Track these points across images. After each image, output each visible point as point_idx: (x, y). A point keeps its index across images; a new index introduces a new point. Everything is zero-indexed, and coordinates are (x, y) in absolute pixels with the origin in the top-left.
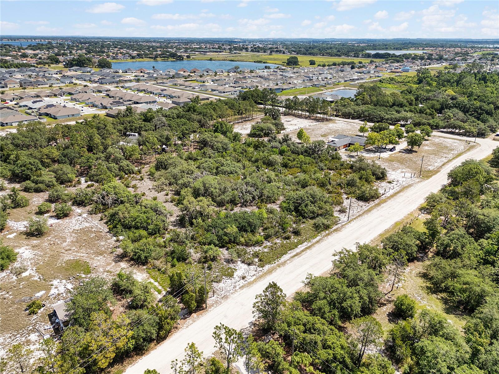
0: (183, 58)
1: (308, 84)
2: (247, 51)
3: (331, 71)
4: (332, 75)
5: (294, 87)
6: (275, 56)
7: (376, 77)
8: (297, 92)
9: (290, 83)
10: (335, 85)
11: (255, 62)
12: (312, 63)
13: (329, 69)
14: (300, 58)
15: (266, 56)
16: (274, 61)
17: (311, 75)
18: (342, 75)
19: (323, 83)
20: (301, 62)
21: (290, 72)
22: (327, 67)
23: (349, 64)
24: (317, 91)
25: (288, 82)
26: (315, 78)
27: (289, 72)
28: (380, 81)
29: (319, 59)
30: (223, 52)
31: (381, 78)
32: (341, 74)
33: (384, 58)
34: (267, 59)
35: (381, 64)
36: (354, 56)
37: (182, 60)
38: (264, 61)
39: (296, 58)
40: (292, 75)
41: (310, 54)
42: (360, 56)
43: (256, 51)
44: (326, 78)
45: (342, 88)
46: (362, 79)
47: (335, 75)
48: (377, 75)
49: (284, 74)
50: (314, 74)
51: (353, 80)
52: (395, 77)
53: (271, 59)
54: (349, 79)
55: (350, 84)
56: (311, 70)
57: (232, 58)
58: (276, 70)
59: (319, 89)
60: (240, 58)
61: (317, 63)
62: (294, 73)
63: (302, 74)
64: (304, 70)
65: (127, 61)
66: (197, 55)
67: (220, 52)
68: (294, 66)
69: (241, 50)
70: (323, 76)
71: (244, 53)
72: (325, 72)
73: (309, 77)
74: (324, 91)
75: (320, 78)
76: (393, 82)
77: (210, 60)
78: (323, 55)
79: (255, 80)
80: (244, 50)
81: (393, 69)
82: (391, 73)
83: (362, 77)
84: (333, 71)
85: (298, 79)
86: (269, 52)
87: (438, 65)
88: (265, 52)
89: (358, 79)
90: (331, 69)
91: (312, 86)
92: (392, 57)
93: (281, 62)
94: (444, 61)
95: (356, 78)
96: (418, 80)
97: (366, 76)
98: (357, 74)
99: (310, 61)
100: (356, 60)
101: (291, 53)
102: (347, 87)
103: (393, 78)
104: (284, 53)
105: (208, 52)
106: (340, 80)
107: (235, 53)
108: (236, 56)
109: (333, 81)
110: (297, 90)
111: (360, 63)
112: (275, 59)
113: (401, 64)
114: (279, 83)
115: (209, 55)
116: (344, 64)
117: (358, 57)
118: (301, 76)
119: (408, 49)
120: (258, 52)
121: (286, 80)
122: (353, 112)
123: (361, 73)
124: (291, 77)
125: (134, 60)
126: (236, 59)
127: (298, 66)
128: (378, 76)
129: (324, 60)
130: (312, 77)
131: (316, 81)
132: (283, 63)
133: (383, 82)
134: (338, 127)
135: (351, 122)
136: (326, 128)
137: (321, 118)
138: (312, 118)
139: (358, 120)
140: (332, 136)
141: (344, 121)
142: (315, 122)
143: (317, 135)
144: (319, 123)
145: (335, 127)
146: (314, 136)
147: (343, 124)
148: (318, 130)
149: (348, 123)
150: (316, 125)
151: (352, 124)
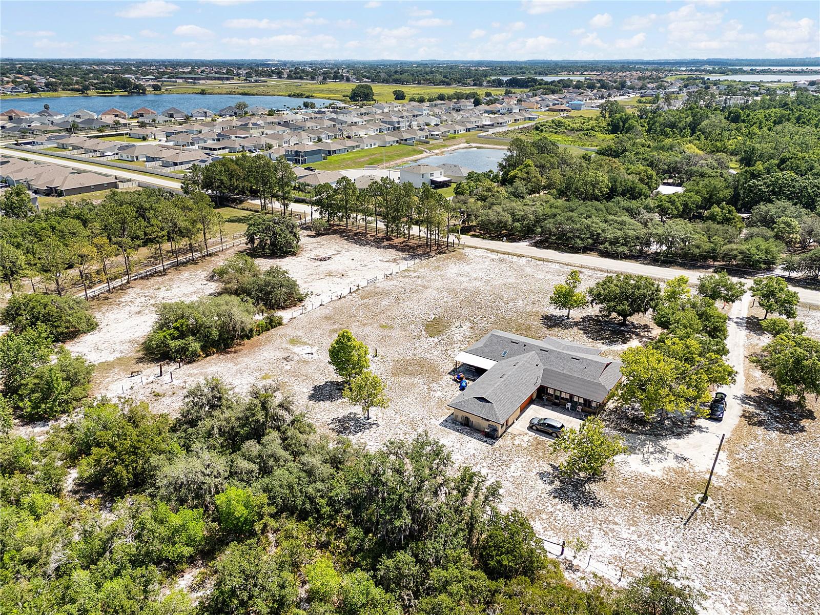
0: (144, 90)
1: (390, 139)
2: (280, 77)
3: (436, 110)
4: (439, 118)
5: (358, 146)
6: (331, 85)
7: (525, 119)
8: (362, 157)
9: (349, 137)
10: (447, 139)
11: (289, 96)
12: (399, 96)
13: (431, 106)
14: (377, 88)
15: (315, 86)
16: (328, 93)
17: (395, 119)
18: (459, 117)
19: (421, 135)
20: (379, 95)
21: (354, 113)
22: (427, 104)
23: (468, 97)
24: (408, 154)
25: (345, 134)
26: (404, 125)
27: (352, 114)
28: (537, 128)
29: (410, 90)
30: (233, 79)
31: (536, 121)
32: (457, 116)
33: (527, 87)
34: (314, 91)
35: (525, 97)
36: (475, 85)
37: (144, 93)
38: (307, 94)
39: (370, 88)
40: (355, 120)
41: (397, 81)
42: (485, 83)
43: (296, 78)
44: (428, 125)
45: (462, 145)
46: (500, 124)
47: (445, 118)
48: (527, 116)
49: (341, 117)
50: (402, 117)
51: (483, 127)
52: (563, 120)
53: (322, 91)
54: (474, 126)
55: (479, 137)
56: (396, 109)
57: (246, 90)
58: (323, 110)
59: (414, 150)
60: (262, 89)
61: (408, 97)
62: (362, 114)
63: (377, 117)
64: (382, 108)
65: (17, 97)
66: (180, 84)
67: (228, 79)
68: (365, 102)
69: (270, 76)
70: (421, 120)
71: (273, 81)
72: (425, 113)
73: (390, 123)
74: (425, 155)
75: (414, 124)
76: (563, 129)
77: (200, 93)
78: (419, 83)
79: (269, 132)
80: (275, 76)
81: (551, 104)
82: (551, 113)
83: (500, 121)
84: (440, 111)
85: (367, 128)
86: (321, 78)
87: (624, 97)
88: (313, 78)
89: (492, 125)
90: (436, 105)
91: (397, 142)
92: (540, 84)
93: (339, 96)
94: (630, 91)
95: (488, 123)
96: (609, 125)
97: (506, 118)
98: (487, 115)
99: (395, 93)
100: (481, 91)
101: (361, 80)
102: (474, 142)
103: (560, 122)
104: (348, 80)
105: (203, 79)
106: (457, 127)
107: (256, 81)
108: (255, 86)
109: (443, 129)
110: (362, 154)
111: (488, 95)
112: (330, 91)
113: (562, 96)
114: (323, 136)
115: (203, 84)
116: (459, 97)
117: (480, 85)
118: (374, 120)
119: (557, 74)
120: (301, 78)
121: (340, 130)
122: (510, 219)
123: (494, 113)
124: (354, 124)
125: (35, 96)
126: (252, 92)
127: (373, 102)
128: (530, 119)
129: (422, 92)
130: (398, 123)
131: (405, 131)
132: (344, 96)
133: (542, 131)
134: (475, 276)
135: (509, 254)
136: (438, 284)
137: (423, 242)
138: (396, 241)
139: (528, 243)
140: (465, 328)
141: (487, 249)
142: (406, 259)
143: (413, 322)
144: (417, 261)
145: (468, 278)
146: (401, 330)
147: (487, 263)
148: (415, 298)
149: (502, 256)
150: (406, 274)
151: (515, 259)
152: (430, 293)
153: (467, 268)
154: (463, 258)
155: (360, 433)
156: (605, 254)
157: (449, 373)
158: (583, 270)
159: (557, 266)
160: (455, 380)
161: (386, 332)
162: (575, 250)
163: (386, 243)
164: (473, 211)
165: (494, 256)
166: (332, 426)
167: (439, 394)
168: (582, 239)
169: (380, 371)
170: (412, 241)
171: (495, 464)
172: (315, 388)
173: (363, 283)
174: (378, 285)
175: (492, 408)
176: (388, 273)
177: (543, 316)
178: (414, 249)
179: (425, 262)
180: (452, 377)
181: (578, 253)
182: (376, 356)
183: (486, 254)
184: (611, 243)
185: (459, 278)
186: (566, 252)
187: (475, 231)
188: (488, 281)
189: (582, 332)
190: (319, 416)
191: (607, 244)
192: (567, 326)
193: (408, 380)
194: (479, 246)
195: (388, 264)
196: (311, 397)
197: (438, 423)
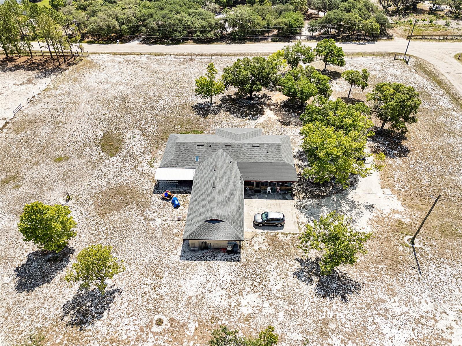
122: (116, 23)
134: (115, 81)
135: (130, 54)
136: (86, 97)
137: (47, 56)
138: (21, 60)
139: (138, 42)
140: (138, 137)
141: (110, 53)
142: (40, 77)
143: (86, 145)
144: (52, 77)
145: (110, 85)
146: (79, 157)
147: (117, 66)
148: (73, 118)
149: (125, 57)
150: (49, 93)
151: (137, 58)
152: (84, 109)
153: (103, 75)
154: (92, 66)
155: (105, 313)
156: (199, 41)
157: (154, 193)
158: (193, 57)
159: (173, 58)
160: (163, 199)
161: (65, 166)
162: (176, 42)
163: (10, 65)
164: (80, 20)
165: (118, 59)
166: (67, 319)
167: (158, 221)
168: (180, 32)
169: (84, 216)
170: (36, 58)
171: (255, 284)
172: (19, 271)
173: (9, 115)
174: (25, 112)
175: (227, 227)
176: (30, 96)
177: (193, 107)
178: (43, 66)
179: (60, 76)
180: (160, 196)
181: (179, 44)
182: (69, 199)
183: (111, 58)
184: (201, 32)
185: (102, 87)
186: (171, 44)
187: (88, 38)
188: (128, 84)
189: (228, 113)
190: (43, 311)
191: (198, 33)
192: (216, 112)
193: (117, 217)
194: (100, 51)
195: (23, 87)
196: (21, 287)
197: (177, 258)
